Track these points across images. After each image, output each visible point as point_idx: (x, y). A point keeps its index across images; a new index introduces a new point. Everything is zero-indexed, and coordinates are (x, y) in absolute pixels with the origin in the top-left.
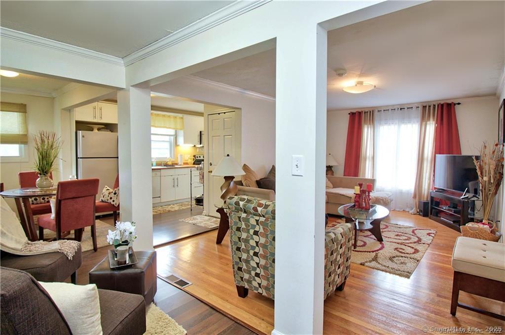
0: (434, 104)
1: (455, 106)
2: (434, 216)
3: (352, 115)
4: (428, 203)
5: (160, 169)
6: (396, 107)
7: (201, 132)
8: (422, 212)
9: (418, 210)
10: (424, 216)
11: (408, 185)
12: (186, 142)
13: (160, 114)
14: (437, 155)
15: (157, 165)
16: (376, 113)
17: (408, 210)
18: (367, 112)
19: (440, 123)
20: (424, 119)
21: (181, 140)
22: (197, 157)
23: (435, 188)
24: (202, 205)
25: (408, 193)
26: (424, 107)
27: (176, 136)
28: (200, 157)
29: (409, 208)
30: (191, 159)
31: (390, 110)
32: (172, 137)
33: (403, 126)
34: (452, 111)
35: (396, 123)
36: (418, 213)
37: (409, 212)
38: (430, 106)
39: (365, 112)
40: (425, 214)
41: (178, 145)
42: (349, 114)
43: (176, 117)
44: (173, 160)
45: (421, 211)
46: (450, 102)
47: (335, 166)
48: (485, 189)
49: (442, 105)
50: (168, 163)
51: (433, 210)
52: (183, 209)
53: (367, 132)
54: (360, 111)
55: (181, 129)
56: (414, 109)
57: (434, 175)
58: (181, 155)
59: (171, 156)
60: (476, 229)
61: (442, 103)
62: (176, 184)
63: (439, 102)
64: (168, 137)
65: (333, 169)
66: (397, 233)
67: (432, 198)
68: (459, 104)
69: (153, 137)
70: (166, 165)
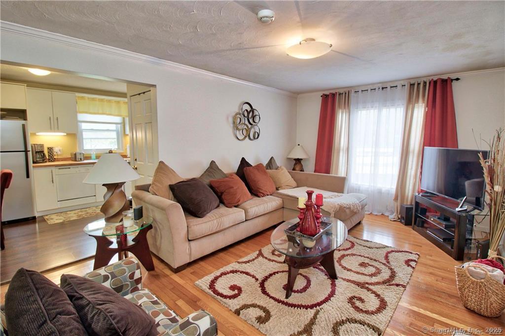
0: (425, 80)
1: (452, 83)
2: (418, 226)
3: (325, 97)
4: (412, 208)
6: (376, 86)
8: (404, 220)
9: (400, 216)
10: (406, 225)
11: (388, 183)
13: (96, 98)
14: (425, 147)
16: (352, 94)
17: (387, 215)
18: (343, 94)
19: (431, 105)
20: (411, 101)
23: (422, 191)
25: (388, 193)
26: (412, 85)
27: (123, 125)
29: (389, 211)
31: (369, 90)
32: (119, 125)
33: (385, 111)
34: (449, 90)
35: (376, 107)
36: (400, 220)
37: (388, 216)
38: (419, 84)
39: (340, 94)
40: (408, 223)
41: (127, 135)
42: (322, 96)
44: (122, 152)
45: (402, 217)
46: (445, 77)
47: (305, 159)
48: (495, 204)
49: (435, 82)
51: (418, 219)
53: (341, 118)
54: (333, 92)
56: (399, 87)
57: (421, 173)
59: (119, 148)
60: (481, 276)
61: (435, 78)
63: (430, 78)
64: (114, 125)
65: (302, 162)
66: (362, 260)
67: (417, 204)
68: (457, 79)
69: (83, 125)
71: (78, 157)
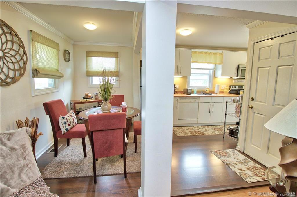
5: (199, 97)
7: (238, 65)
12: (223, 74)
13: (203, 52)
15: (198, 93)
21: (219, 73)
22: (233, 87)
24: (237, 138)
27: (215, 70)
28: (235, 87)
30: (226, 88)
32: (212, 71)
41: (216, 77)
43: (216, 53)
44: (211, 89)
50: (207, 91)
52: (216, 135)
55: (220, 64)
58: (218, 86)
59: (209, 86)
62: (211, 110)
64: (208, 71)
69: (192, 71)
70: (205, 93)
71: (189, 91)
